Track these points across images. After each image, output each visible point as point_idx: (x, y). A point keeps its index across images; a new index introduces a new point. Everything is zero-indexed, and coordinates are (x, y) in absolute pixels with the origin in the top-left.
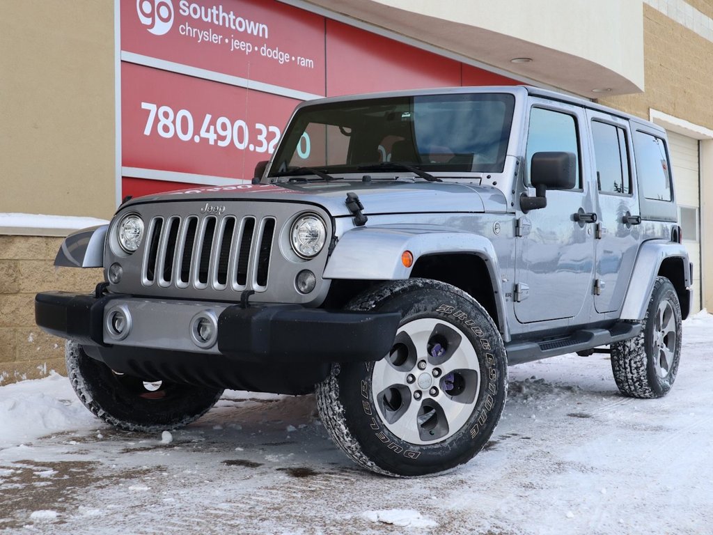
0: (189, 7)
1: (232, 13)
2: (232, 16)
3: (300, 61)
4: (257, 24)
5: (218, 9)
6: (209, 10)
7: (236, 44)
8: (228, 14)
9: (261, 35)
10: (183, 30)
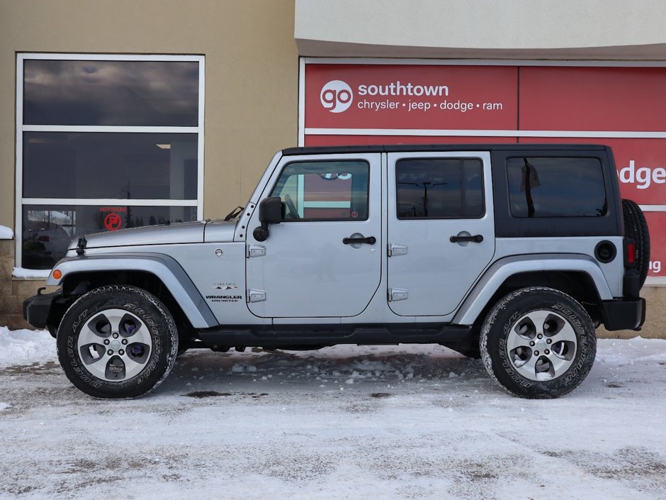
0: (367, 89)
1: (409, 84)
2: (410, 86)
3: (486, 106)
4: (437, 87)
5: (395, 84)
6: (387, 87)
7: (413, 106)
8: (406, 85)
9: (440, 94)
10: (361, 105)
